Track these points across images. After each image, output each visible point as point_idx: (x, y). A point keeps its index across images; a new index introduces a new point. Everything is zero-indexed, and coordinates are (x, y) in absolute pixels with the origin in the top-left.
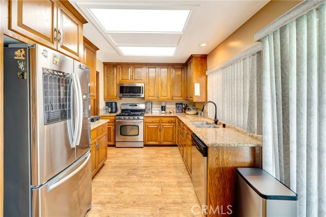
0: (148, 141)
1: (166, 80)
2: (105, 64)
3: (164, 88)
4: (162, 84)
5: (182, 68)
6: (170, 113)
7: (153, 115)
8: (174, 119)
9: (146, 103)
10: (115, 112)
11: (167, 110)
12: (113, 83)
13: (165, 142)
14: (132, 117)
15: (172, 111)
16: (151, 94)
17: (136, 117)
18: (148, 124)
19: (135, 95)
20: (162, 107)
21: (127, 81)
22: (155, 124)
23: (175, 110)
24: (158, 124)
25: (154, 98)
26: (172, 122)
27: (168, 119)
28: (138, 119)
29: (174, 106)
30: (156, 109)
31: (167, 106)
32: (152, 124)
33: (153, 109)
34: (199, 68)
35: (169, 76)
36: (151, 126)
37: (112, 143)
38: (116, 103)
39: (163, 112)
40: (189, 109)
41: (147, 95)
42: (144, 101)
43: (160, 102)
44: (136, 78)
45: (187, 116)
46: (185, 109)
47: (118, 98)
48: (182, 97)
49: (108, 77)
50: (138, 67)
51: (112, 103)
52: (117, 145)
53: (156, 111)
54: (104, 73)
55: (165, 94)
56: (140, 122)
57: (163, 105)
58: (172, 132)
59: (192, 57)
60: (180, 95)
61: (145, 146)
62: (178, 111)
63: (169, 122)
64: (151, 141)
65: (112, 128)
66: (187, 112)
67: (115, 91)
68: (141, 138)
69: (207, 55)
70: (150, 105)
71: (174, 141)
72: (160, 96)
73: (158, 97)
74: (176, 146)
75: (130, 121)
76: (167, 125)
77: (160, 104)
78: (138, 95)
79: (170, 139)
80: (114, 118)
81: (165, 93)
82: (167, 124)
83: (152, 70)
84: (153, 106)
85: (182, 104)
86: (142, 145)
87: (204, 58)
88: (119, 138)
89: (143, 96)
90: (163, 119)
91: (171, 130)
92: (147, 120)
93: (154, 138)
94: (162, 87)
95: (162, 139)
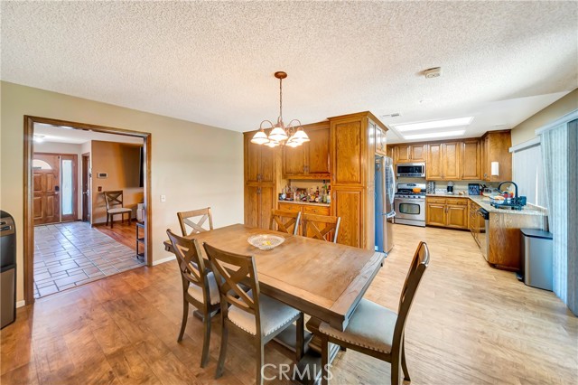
0: (431, 221)
1: (453, 157)
3: (451, 167)
4: (448, 162)
5: (477, 143)
6: (460, 194)
7: (436, 195)
8: (465, 201)
9: (427, 183)
11: (456, 192)
13: (453, 224)
14: (412, 196)
15: (462, 192)
16: (434, 173)
17: (417, 197)
18: (430, 204)
19: (415, 175)
20: (448, 187)
21: (406, 161)
22: (439, 205)
23: (467, 192)
24: (443, 205)
25: (438, 177)
26: (462, 204)
27: (456, 200)
28: (419, 198)
29: (467, 187)
30: (440, 189)
31: (456, 187)
32: (436, 205)
33: (436, 189)
34: (499, 144)
35: (458, 153)
36: (434, 206)
39: (450, 192)
40: (487, 191)
41: (428, 174)
42: (425, 181)
43: (447, 182)
44: (416, 158)
45: (484, 198)
46: (482, 191)
48: (477, 176)
50: (417, 147)
53: (441, 191)
55: (453, 173)
56: (421, 201)
57: (450, 185)
58: (462, 215)
59: (487, 133)
60: (474, 174)
61: (427, 226)
62: (471, 193)
63: (458, 204)
64: (435, 221)
66: (485, 194)
68: (422, 216)
69: (511, 130)
70: (433, 185)
71: (465, 224)
72: (445, 175)
73: (443, 177)
74: (469, 231)
75: (410, 199)
76: (455, 207)
77: (445, 185)
78: (418, 175)
79: (460, 221)
83: (435, 149)
84: (437, 186)
85: (478, 185)
86: (424, 224)
87: (505, 135)
88: (398, 215)
89: (423, 175)
90: (451, 200)
91: (461, 213)
92: (429, 200)
93: (438, 219)
94: (448, 166)
95: (448, 221)
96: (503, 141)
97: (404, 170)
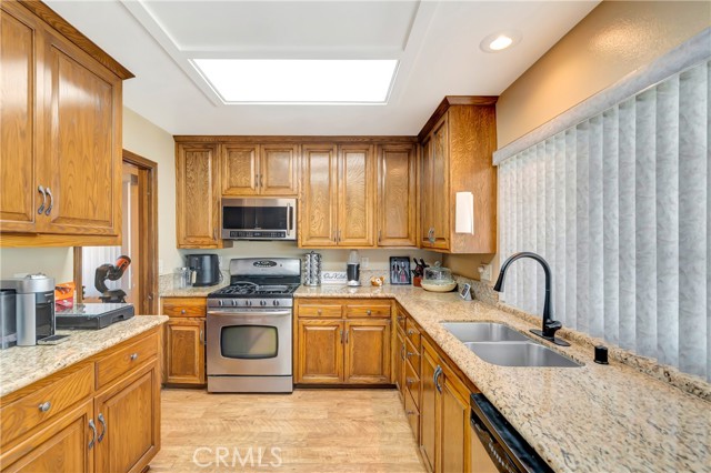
0: (306, 372)
1: (360, 187)
2: (180, 141)
3: (355, 212)
4: (348, 199)
5: (409, 152)
6: (374, 284)
7: (323, 293)
8: (384, 306)
9: (302, 258)
10: (210, 285)
11: (364, 277)
12: (205, 199)
13: (360, 375)
14: (256, 302)
15: (379, 282)
16: (318, 229)
17: (269, 302)
18: (305, 321)
19: (268, 234)
20: (350, 268)
21: (246, 191)
22: (328, 322)
23: (387, 278)
24: (337, 321)
25: (326, 242)
26: (379, 315)
27: (367, 305)
28: (276, 306)
29: (386, 265)
30: (331, 274)
31: (366, 265)
32: (319, 322)
33: (323, 273)
34: (471, 142)
35: (369, 174)
36: (317, 327)
37: (197, 380)
38: (214, 258)
39: (353, 282)
40: (430, 275)
41: (304, 232)
42: (295, 251)
43: (343, 253)
44: (272, 182)
45: (425, 297)
46: (418, 274)
47: (221, 243)
48: (408, 237)
49: (187, 179)
50: (277, 150)
51: (201, 256)
52: (213, 384)
53: (332, 281)
54: (178, 167)
55: (358, 230)
56: (280, 315)
57: (354, 262)
58: (379, 346)
59: (445, 105)
60: (402, 233)
61: (295, 386)
62: (396, 281)
63: (369, 316)
64: (317, 371)
65: (198, 333)
66: (425, 284)
67: (210, 220)
68: (284, 363)
69: (495, 98)
70: (315, 263)
71: (386, 373)
72: (342, 235)
73: (337, 239)
74: (393, 387)
75: (249, 313)
76: (366, 325)
77: (342, 260)
78: (279, 234)
79: (375, 367)
80: (201, 303)
81: (360, 227)
82: (364, 322)
83: (319, 161)
84: (324, 264)
85: (407, 259)
86: (287, 385)
87: (486, 108)
88: (218, 364)
89: (291, 235)
90: (353, 305)
91: (376, 341)
92: (304, 309)
93: (325, 363)
94: (349, 209)
95: (349, 368)
96: (478, 130)
97: (237, 219)
